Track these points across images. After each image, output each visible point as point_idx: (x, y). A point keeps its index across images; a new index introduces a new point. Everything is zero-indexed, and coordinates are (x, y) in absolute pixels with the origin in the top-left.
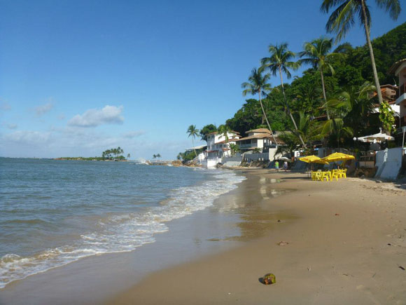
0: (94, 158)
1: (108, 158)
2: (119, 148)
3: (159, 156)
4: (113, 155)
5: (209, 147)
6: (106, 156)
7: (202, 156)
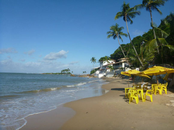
0: (58, 73)
1: (63, 73)
2: (68, 69)
3: (85, 72)
4: (66, 72)
5: (101, 67)
6: (63, 72)
7: (98, 72)
